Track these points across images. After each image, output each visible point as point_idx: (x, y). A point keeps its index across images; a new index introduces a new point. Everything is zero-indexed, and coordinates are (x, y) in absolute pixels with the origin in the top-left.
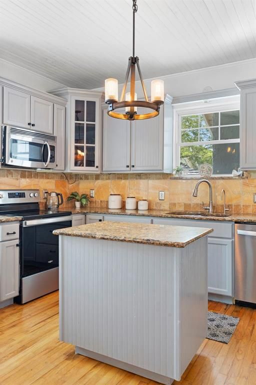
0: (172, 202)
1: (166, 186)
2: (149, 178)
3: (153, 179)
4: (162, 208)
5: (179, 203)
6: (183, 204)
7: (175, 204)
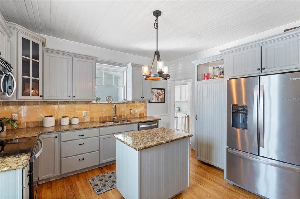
0: (92, 117)
1: (88, 108)
2: (76, 103)
3: (79, 104)
4: (85, 121)
5: (96, 117)
6: (98, 117)
7: (93, 118)
